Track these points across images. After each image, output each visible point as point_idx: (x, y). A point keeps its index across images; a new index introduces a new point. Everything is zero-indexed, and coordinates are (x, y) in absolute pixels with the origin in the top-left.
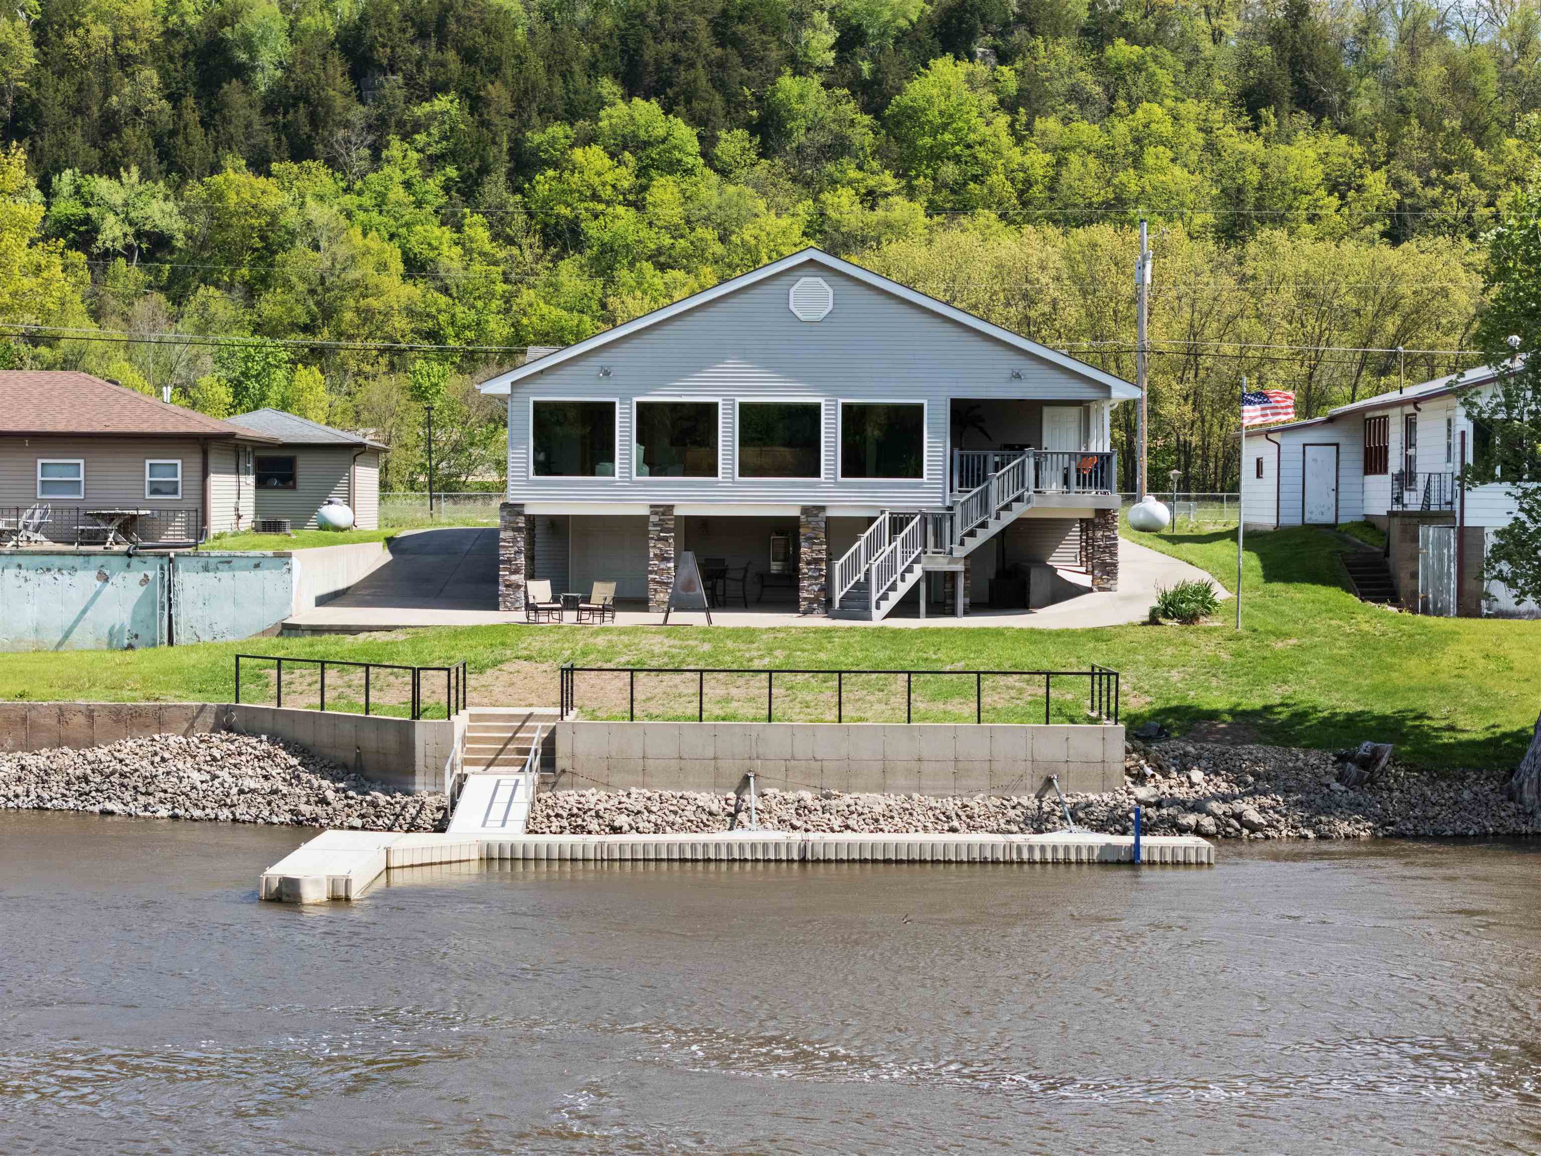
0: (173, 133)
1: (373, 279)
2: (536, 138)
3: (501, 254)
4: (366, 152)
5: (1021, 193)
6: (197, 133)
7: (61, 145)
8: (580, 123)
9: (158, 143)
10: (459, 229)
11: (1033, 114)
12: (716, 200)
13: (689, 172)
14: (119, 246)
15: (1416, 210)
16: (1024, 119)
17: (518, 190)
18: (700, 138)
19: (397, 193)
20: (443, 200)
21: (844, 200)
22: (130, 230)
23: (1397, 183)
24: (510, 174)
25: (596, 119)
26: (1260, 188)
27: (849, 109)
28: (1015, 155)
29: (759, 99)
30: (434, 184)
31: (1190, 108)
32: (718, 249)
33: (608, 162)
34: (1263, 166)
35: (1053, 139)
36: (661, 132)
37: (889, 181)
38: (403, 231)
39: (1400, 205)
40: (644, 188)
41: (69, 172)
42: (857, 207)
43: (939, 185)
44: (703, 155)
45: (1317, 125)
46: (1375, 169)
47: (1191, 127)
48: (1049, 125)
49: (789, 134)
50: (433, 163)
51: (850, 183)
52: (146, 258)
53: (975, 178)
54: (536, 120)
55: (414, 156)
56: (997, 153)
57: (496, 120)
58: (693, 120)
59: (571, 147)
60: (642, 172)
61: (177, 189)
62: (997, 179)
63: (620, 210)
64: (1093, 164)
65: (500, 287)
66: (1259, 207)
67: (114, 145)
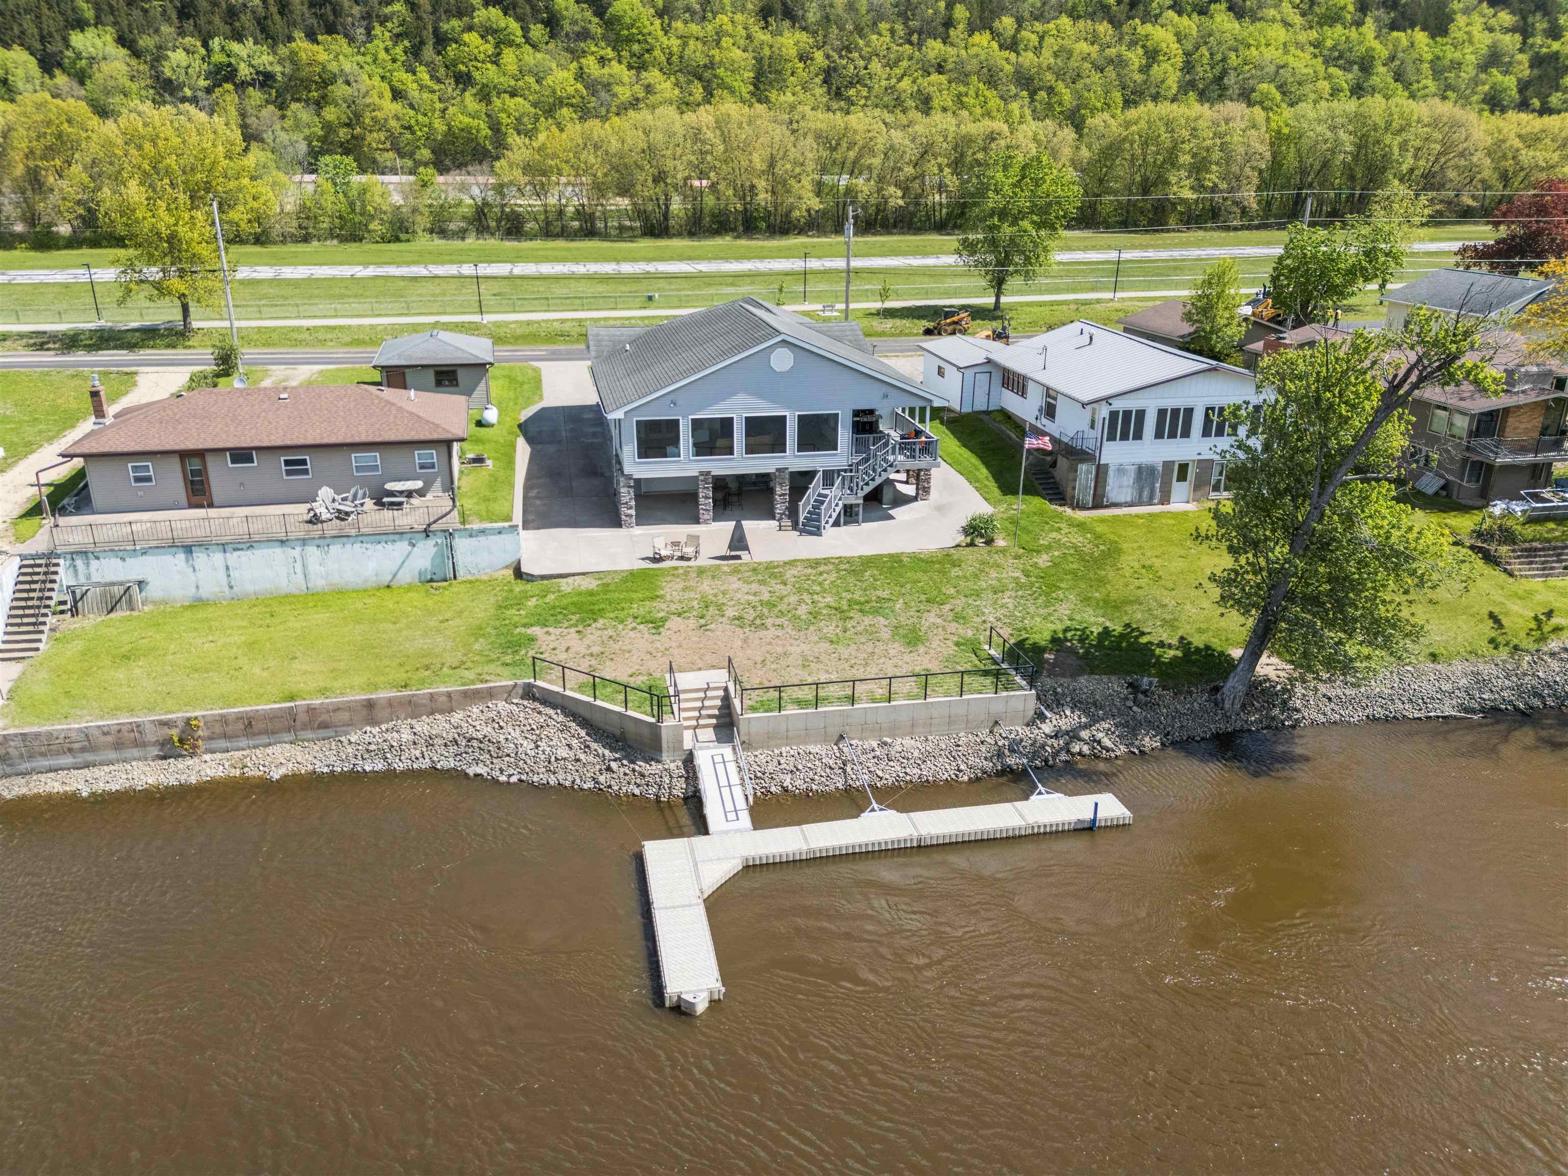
0: (265, 18)
1: (377, 101)
2: (445, 27)
3: (436, 87)
4: (362, 30)
5: (668, 59)
6: (277, 17)
7: (210, 23)
8: (464, 18)
9: (259, 23)
10: (414, 73)
11: (671, 19)
12: (533, 62)
13: (519, 46)
14: (248, 79)
15: (835, 69)
16: (667, 21)
17: (439, 53)
18: (522, 28)
19: (382, 55)
20: (404, 58)
21: (591, 63)
22: (251, 70)
23: (828, 57)
24: (435, 43)
25: (473, 18)
26: (770, 58)
27: (588, 14)
28: (664, 40)
29: (547, 8)
30: (399, 50)
31: (739, 17)
32: (537, 87)
33: (480, 41)
34: (771, 47)
35: (680, 33)
36: (503, 25)
37: (609, 53)
38: (388, 74)
39: (829, 67)
40: (499, 54)
41: (217, 39)
42: (597, 66)
43: (633, 55)
44: (524, 37)
45: (793, 27)
46: (819, 49)
47: (740, 27)
48: (678, 25)
49: (562, 28)
50: (397, 38)
51: (593, 53)
52: (263, 85)
53: (648, 51)
54: (444, 17)
55: (387, 34)
56: (657, 39)
57: (424, 16)
58: (519, 19)
59: (463, 31)
60: (497, 46)
61: (273, 49)
62: (657, 53)
63: (489, 65)
64: (699, 45)
65: (438, 105)
66: (770, 66)
67: (237, 24)
